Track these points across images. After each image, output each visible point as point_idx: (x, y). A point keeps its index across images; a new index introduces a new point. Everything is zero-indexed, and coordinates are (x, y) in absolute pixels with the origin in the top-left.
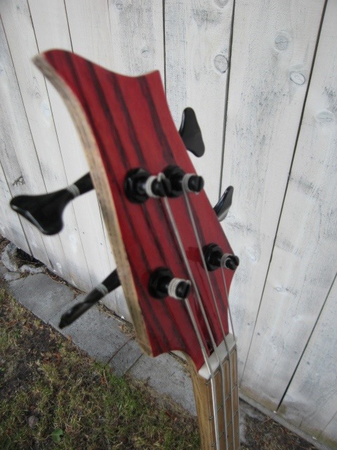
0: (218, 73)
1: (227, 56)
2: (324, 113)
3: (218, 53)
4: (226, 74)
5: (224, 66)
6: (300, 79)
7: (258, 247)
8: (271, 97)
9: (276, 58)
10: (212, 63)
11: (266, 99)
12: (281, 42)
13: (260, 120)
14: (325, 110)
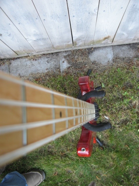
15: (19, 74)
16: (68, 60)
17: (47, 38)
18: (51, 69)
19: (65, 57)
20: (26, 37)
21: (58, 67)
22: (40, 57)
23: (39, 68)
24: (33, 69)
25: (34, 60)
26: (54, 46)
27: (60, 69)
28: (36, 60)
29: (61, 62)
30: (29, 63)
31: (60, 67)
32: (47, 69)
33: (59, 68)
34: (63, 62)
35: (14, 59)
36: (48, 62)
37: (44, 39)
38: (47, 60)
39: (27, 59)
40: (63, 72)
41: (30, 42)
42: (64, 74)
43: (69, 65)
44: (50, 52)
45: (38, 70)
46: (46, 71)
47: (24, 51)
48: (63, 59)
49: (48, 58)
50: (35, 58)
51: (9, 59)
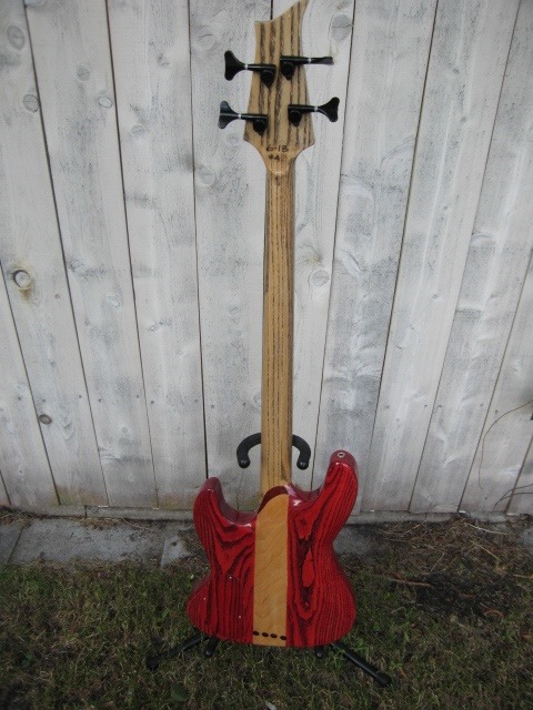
0: (31, 113)
1: (35, 94)
2: (136, 127)
3: (26, 93)
4: (38, 113)
5: (34, 105)
6: (107, 103)
7: (117, 289)
8: (87, 125)
9: (81, 88)
10: (22, 105)
11: (83, 128)
12: (83, 74)
13: (82, 149)
14: (135, 124)
15: (42, 554)
16: (187, 541)
17: (148, 461)
18: (137, 555)
19: (181, 534)
20: (101, 445)
21: (155, 553)
22: (115, 524)
23: (103, 549)
24: (87, 547)
25: (95, 527)
26: (160, 494)
27: (159, 560)
28: (101, 529)
29: (167, 543)
30: (79, 532)
31: (161, 554)
32: (124, 555)
33: (158, 557)
34: (175, 544)
35: (43, 517)
36: (132, 539)
37: (139, 461)
38: (131, 533)
39: (77, 523)
40: (167, 566)
41: (105, 462)
42: (169, 573)
43: (187, 554)
44: (144, 515)
45: (98, 553)
46: (120, 559)
47: (81, 491)
48: (176, 538)
49: (135, 529)
50: (100, 524)
51: (31, 516)
